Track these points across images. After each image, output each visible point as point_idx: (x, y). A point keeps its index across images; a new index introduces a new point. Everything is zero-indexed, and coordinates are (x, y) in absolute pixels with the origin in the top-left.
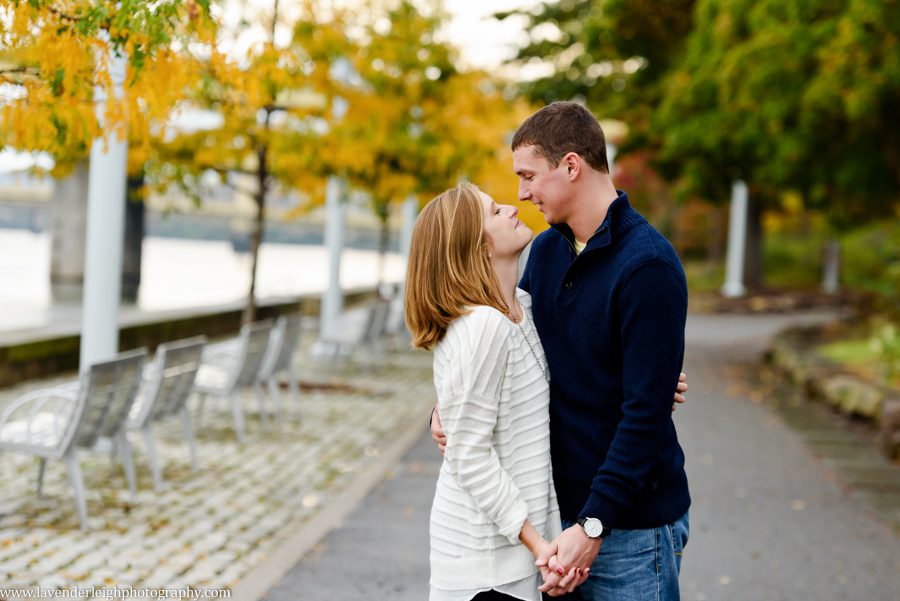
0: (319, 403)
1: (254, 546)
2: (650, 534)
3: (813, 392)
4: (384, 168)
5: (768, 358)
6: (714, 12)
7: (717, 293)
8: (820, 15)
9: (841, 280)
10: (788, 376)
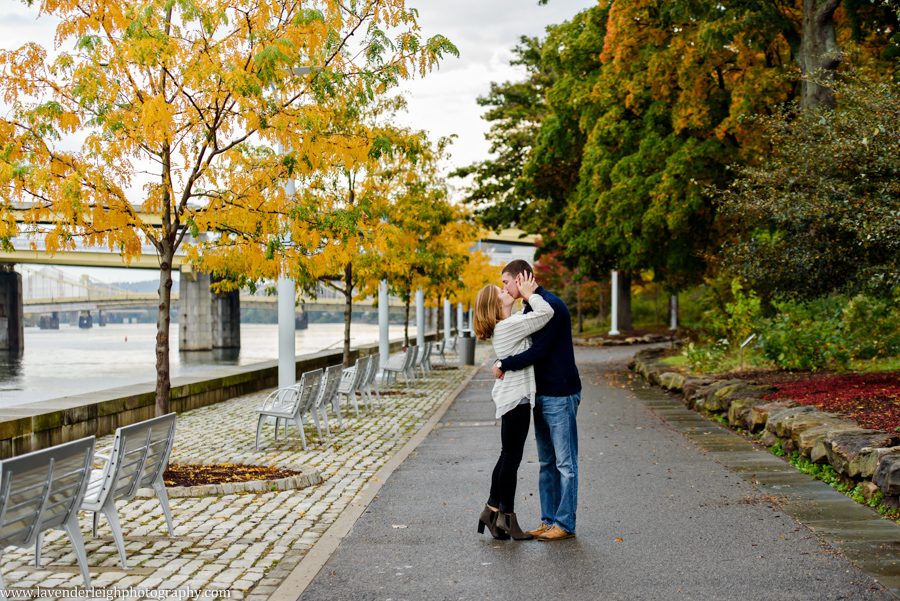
0: (387, 400)
1: (385, 454)
2: (565, 398)
3: (654, 382)
4: (415, 271)
5: (632, 367)
6: (590, 172)
7: (605, 336)
8: (651, 171)
9: (678, 322)
10: (641, 374)
